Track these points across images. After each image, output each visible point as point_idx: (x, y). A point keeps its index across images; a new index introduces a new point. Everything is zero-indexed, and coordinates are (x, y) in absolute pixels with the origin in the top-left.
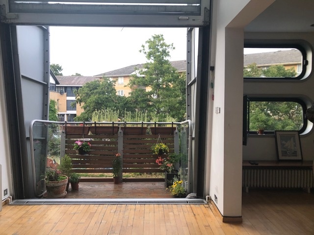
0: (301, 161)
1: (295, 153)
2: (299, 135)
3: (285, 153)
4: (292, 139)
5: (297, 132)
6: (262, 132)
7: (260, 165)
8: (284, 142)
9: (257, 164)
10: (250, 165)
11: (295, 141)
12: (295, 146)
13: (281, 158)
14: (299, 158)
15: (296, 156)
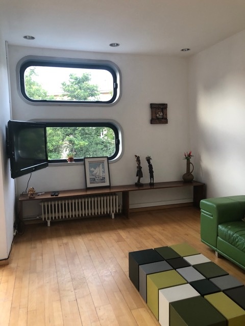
0: (109, 187)
1: (103, 180)
2: (108, 161)
3: (93, 181)
4: (101, 165)
5: (106, 158)
6: (71, 159)
7: (60, 196)
8: (92, 169)
9: (57, 195)
10: (49, 196)
11: (103, 168)
12: (104, 172)
13: (89, 185)
14: (107, 184)
15: (104, 182)
